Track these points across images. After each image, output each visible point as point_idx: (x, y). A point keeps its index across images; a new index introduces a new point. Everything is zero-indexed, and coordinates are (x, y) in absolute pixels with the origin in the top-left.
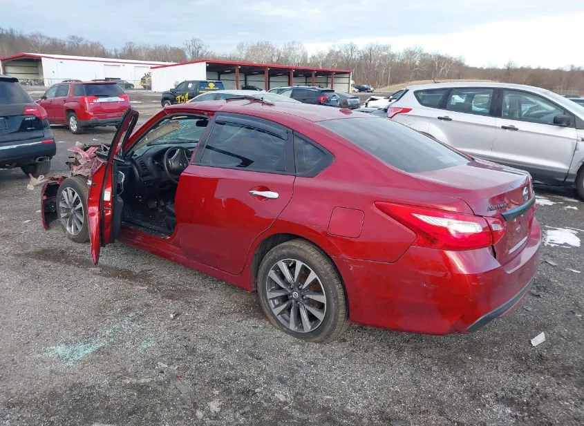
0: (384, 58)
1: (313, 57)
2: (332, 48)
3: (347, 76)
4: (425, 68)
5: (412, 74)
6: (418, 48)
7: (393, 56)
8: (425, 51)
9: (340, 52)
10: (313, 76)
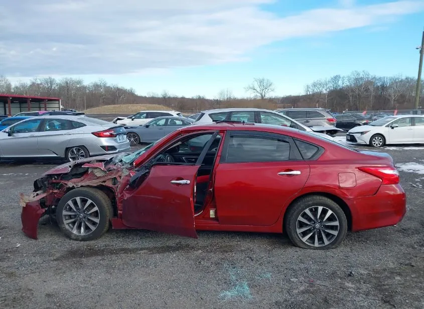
0: (78, 89)
1: (17, 87)
2: (34, 81)
3: (57, 102)
4: (109, 96)
5: (101, 101)
6: (103, 82)
7: (85, 88)
8: (108, 85)
9: (41, 84)
10: (29, 102)
